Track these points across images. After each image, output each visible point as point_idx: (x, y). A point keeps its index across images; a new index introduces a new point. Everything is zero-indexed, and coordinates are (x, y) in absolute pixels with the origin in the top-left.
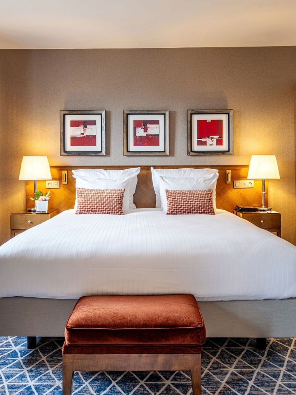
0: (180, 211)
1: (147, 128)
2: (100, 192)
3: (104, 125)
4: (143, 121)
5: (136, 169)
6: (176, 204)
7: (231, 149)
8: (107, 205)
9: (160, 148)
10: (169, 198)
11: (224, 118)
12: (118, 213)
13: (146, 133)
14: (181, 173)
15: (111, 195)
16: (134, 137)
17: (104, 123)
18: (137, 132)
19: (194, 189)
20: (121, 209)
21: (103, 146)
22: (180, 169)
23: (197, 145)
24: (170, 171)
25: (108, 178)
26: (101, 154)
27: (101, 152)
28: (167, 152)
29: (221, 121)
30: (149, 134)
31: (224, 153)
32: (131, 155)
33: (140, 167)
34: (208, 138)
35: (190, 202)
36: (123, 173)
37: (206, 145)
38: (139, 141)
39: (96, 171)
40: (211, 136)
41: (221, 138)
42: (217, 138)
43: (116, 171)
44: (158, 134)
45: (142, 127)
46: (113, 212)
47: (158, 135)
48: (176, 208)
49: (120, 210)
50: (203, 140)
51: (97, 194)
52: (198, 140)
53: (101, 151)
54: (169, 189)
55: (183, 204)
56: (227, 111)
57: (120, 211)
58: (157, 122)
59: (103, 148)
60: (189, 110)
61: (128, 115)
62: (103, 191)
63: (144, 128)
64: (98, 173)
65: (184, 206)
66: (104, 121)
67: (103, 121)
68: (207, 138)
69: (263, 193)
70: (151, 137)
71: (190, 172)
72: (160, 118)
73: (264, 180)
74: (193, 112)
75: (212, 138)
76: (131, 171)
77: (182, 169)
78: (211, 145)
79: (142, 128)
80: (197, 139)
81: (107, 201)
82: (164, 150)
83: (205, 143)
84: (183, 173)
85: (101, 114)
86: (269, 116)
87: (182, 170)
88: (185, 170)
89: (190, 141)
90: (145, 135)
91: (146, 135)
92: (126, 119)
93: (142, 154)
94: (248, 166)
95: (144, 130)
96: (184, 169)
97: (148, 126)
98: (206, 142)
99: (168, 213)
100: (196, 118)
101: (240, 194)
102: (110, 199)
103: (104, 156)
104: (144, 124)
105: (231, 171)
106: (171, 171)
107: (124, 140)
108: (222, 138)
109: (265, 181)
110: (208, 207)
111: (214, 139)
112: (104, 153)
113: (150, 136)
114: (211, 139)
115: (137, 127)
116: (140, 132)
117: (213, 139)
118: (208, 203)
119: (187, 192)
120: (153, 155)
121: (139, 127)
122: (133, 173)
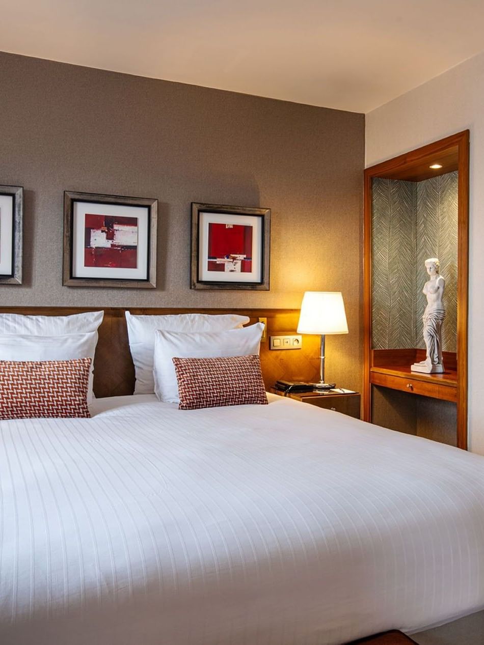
0: (207, 401)
1: (113, 232)
2: (33, 368)
3: (19, 219)
4: (106, 217)
5: (96, 314)
6: (199, 387)
7: (266, 280)
8: (53, 397)
9: (139, 273)
10: (182, 374)
11: (254, 223)
12: (79, 413)
13: (110, 241)
14: (187, 323)
15: (34, 374)
16: (85, 248)
17: (19, 215)
18: (92, 239)
19: (225, 356)
20: (86, 403)
21: (16, 264)
22: (183, 315)
23: (208, 270)
24: (165, 320)
25: (36, 334)
26: (11, 281)
27: (12, 276)
28: (153, 282)
29: (250, 229)
30: (117, 244)
31: (254, 287)
32: (79, 285)
33: (103, 311)
34: (228, 258)
35: (225, 381)
36: (69, 323)
37: (224, 271)
38: (95, 257)
39: (6, 319)
40: (232, 254)
41: (249, 259)
42: (243, 259)
43: (52, 318)
44: (135, 244)
45: (103, 228)
46: (66, 413)
47: (135, 248)
48: (200, 394)
49: (82, 406)
50: (219, 261)
51: (28, 371)
52: (210, 260)
53: (10, 273)
54: (181, 357)
55: (213, 385)
56: (260, 211)
57: (84, 408)
58: (133, 222)
59: (16, 269)
60: (195, 203)
61: (75, 203)
62: (41, 364)
63: (106, 230)
64: (11, 324)
65: (213, 389)
66: (19, 210)
67: (17, 209)
68: (226, 258)
69: (322, 357)
70: (122, 251)
71: (202, 320)
72: (140, 214)
73: (325, 335)
74: (203, 207)
75: (234, 259)
76: (85, 318)
77: (186, 315)
78: (232, 271)
79: (102, 231)
80: (209, 258)
81: (53, 388)
82: (145, 278)
83: (221, 268)
84: (190, 323)
85: (13, 195)
86: (323, 226)
87: (187, 318)
88: (192, 318)
89: (196, 262)
90: (109, 246)
91: (111, 245)
92: (70, 210)
93: (102, 284)
94: (298, 311)
95: (107, 236)
96: (189, 314)
97: (116, 227)
98: (224, 264)
99: (182, 406)
100: (207, 219)
101: (281, 359)
102: (59, 383)
103: (20, 285)
104: (108, 224)
105: (266, 319)
106: (166, 318)
107: (65, 254)
108: (251, 259)
109: (326, 337)
110: (258, 389)
111: (238, 260)
112: (18, 279)
113: (119, 248)
114: (232, 260)
115: (93, 229)
116: (99, 240)
117: (235, 261)
118: (257, 382)
119: (216, 362)
120: (125, 286)
121: (98, 228)
122: (89, 323)
